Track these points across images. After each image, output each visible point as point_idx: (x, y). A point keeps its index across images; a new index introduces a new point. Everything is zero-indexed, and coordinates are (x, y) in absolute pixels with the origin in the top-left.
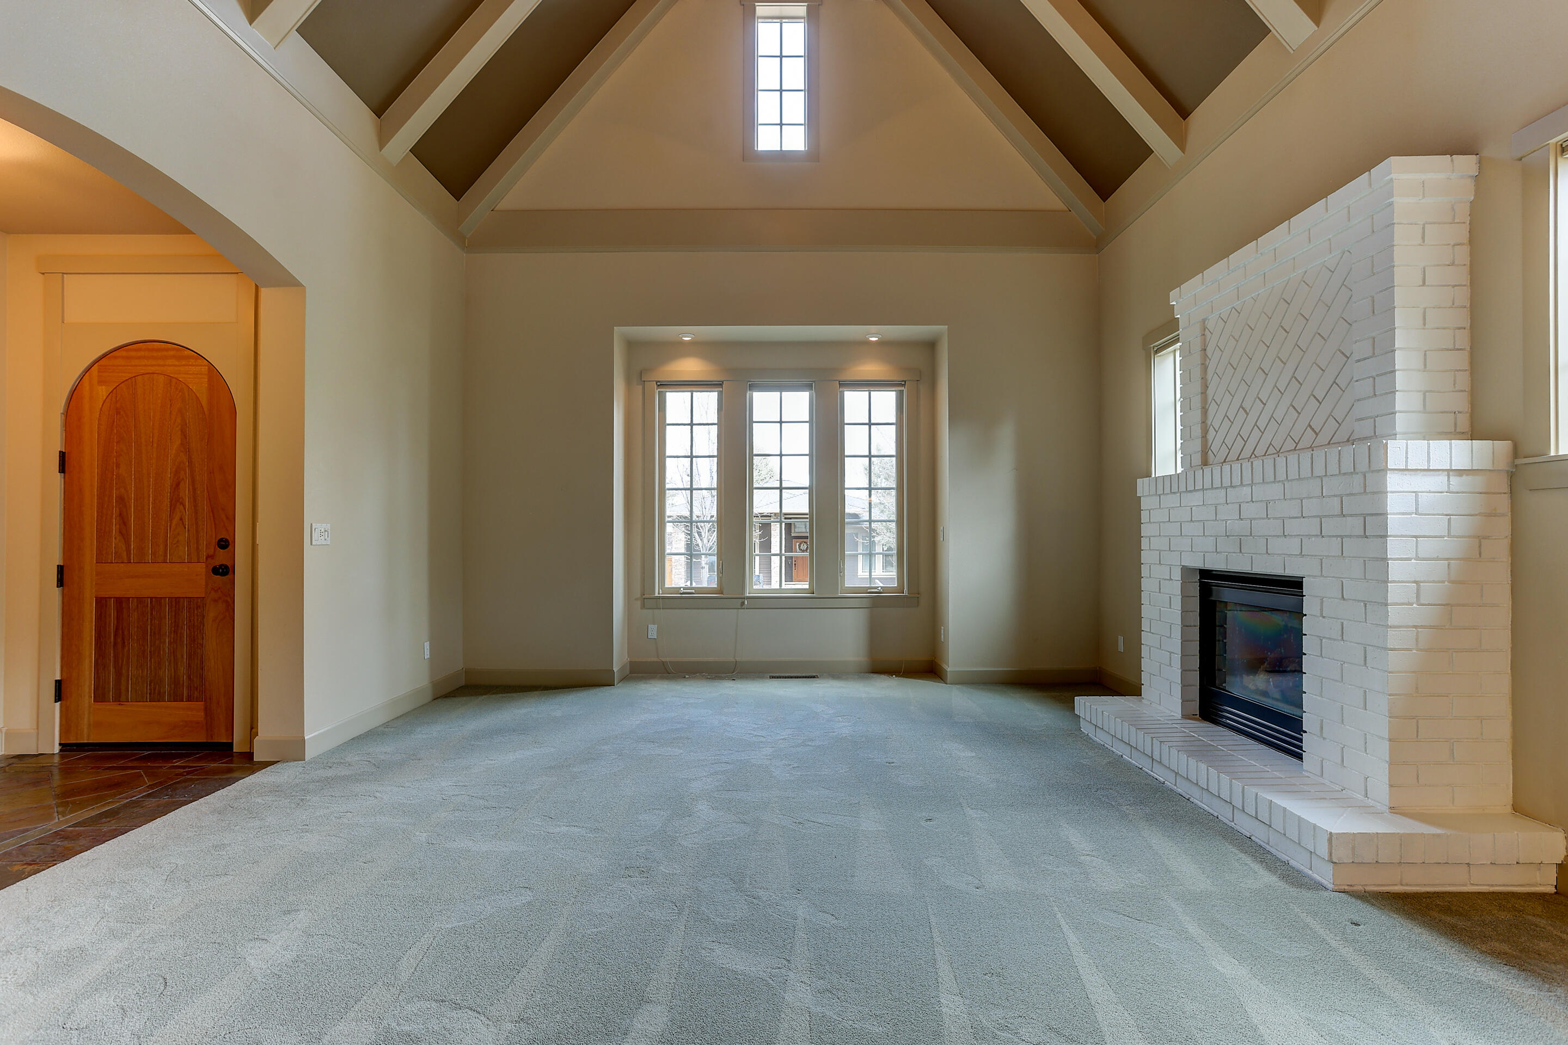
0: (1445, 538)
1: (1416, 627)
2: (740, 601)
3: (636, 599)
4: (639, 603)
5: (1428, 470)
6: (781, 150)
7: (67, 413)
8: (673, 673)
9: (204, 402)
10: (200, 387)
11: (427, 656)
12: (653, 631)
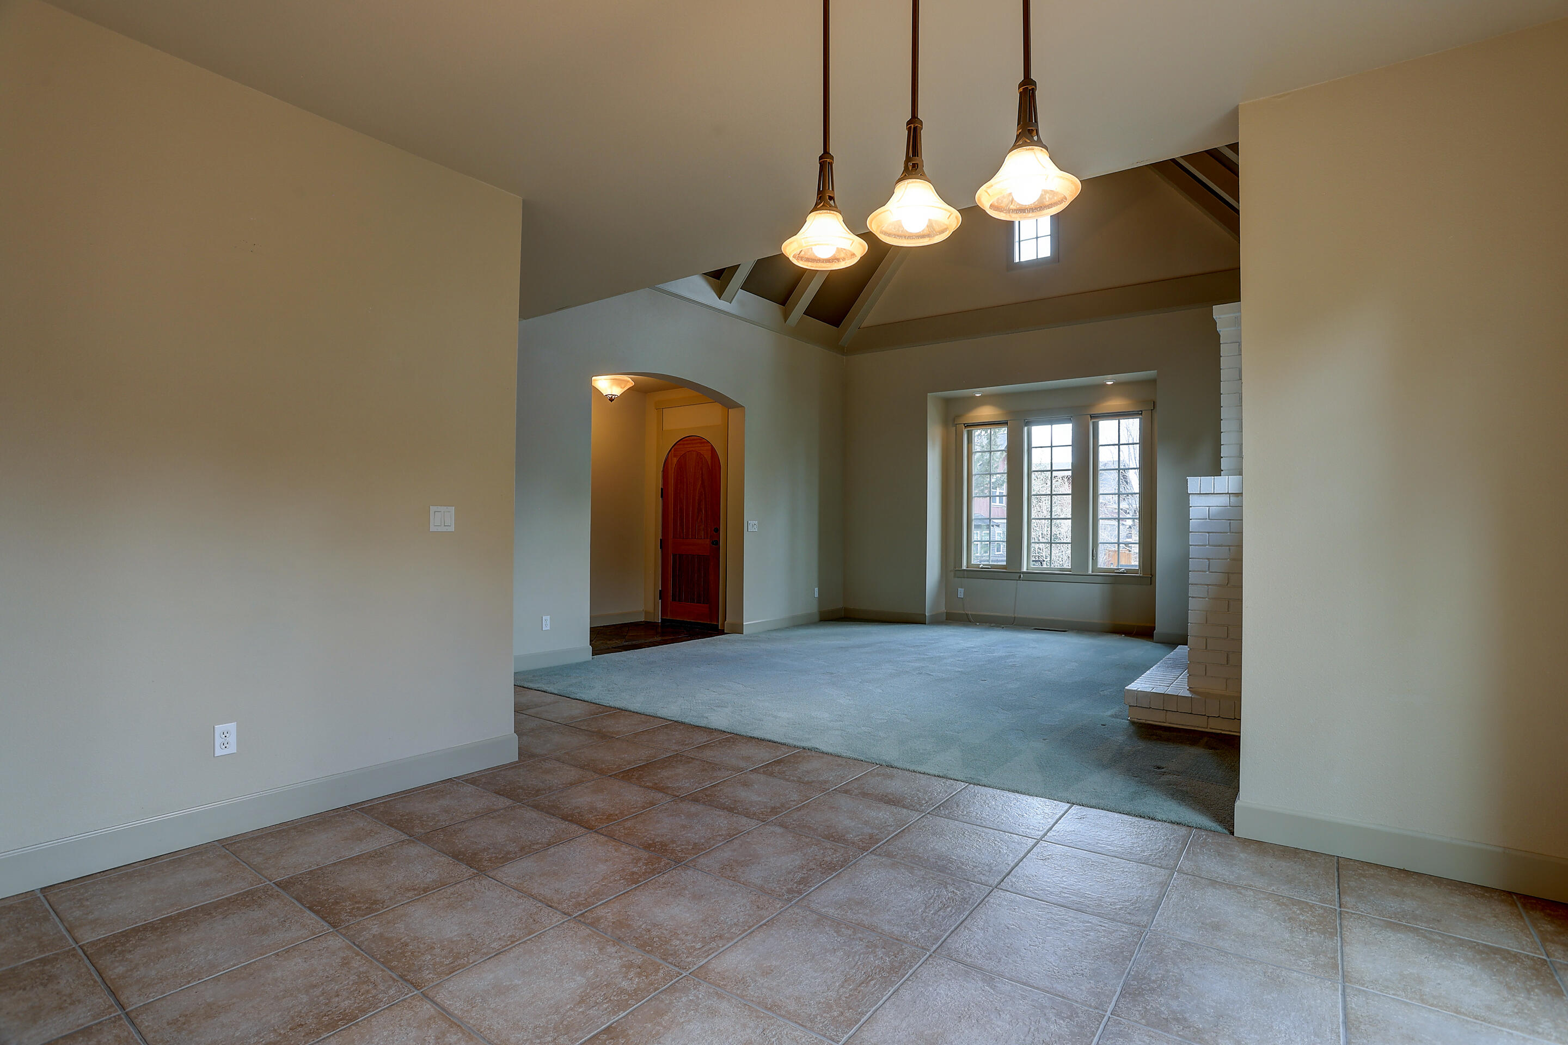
0: (1229, 534)
1: (1208, 585)
2: (1019, 574)
3: (951, 571)
4: (952, 574)
5: (1200, 494)
6: (1037, 258)
7: (663, 471)
8: (973, 622)
9: (709, 463)
10: (708, 456)
11: (816, 595)
12: (961, 592)
